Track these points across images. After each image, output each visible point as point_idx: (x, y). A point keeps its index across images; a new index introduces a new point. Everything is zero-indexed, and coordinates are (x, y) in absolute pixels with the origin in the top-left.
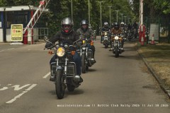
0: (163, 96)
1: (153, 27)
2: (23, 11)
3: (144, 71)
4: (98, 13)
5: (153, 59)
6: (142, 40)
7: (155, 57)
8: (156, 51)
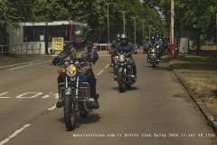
0: (192, 104)
1: (183, 41)
2: (63, 25)
3: (174, 81)
4: (132, 27)
5: (184, 70)
6: (173, 52)
7: (185, 68)
8: (186, 62)
